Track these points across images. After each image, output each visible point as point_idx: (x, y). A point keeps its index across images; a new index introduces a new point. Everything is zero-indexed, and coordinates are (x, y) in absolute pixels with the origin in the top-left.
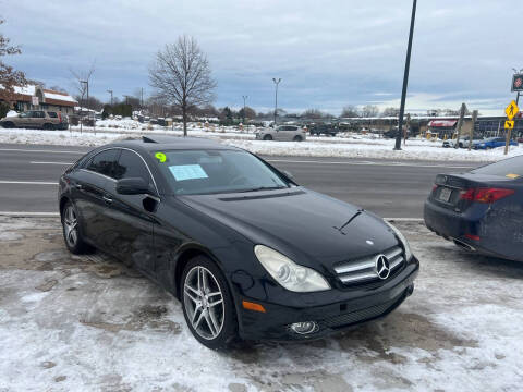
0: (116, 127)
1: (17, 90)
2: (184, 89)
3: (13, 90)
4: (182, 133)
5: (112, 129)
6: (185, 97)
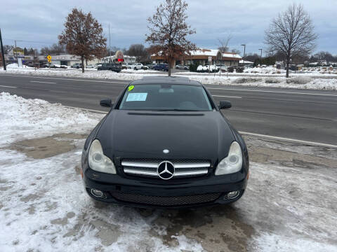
0: (256, 72)
1: (192, 53)
2: (290, 43)
3: (190, 54)
4: (285, 74)
5: (253, 74)
6: (290, 49)
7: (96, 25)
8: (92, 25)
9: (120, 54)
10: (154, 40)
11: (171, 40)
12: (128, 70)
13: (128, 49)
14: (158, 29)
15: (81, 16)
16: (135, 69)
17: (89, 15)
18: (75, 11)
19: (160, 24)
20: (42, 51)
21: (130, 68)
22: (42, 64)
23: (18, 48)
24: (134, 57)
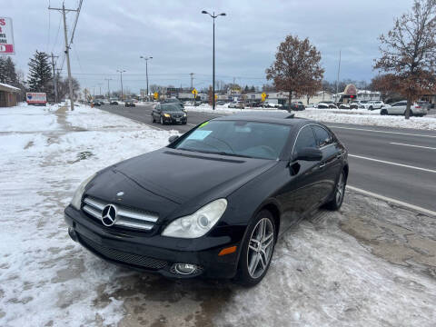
7: (313, 53)
8: (307, 53)
9: (352, 89)
10: (388, 66)
11: (414, 65)
12: (359, 110)
13: (369, 82)
14: (396, 51)
15: (296, 43)
16: (371, 108)
17: (306, 41)
18: (289, 39)
19: (399, 45)
20: (264, 88)
21: (363, 107)
22: (258, 104)
23: (237, 85)
24: (378, 93)
